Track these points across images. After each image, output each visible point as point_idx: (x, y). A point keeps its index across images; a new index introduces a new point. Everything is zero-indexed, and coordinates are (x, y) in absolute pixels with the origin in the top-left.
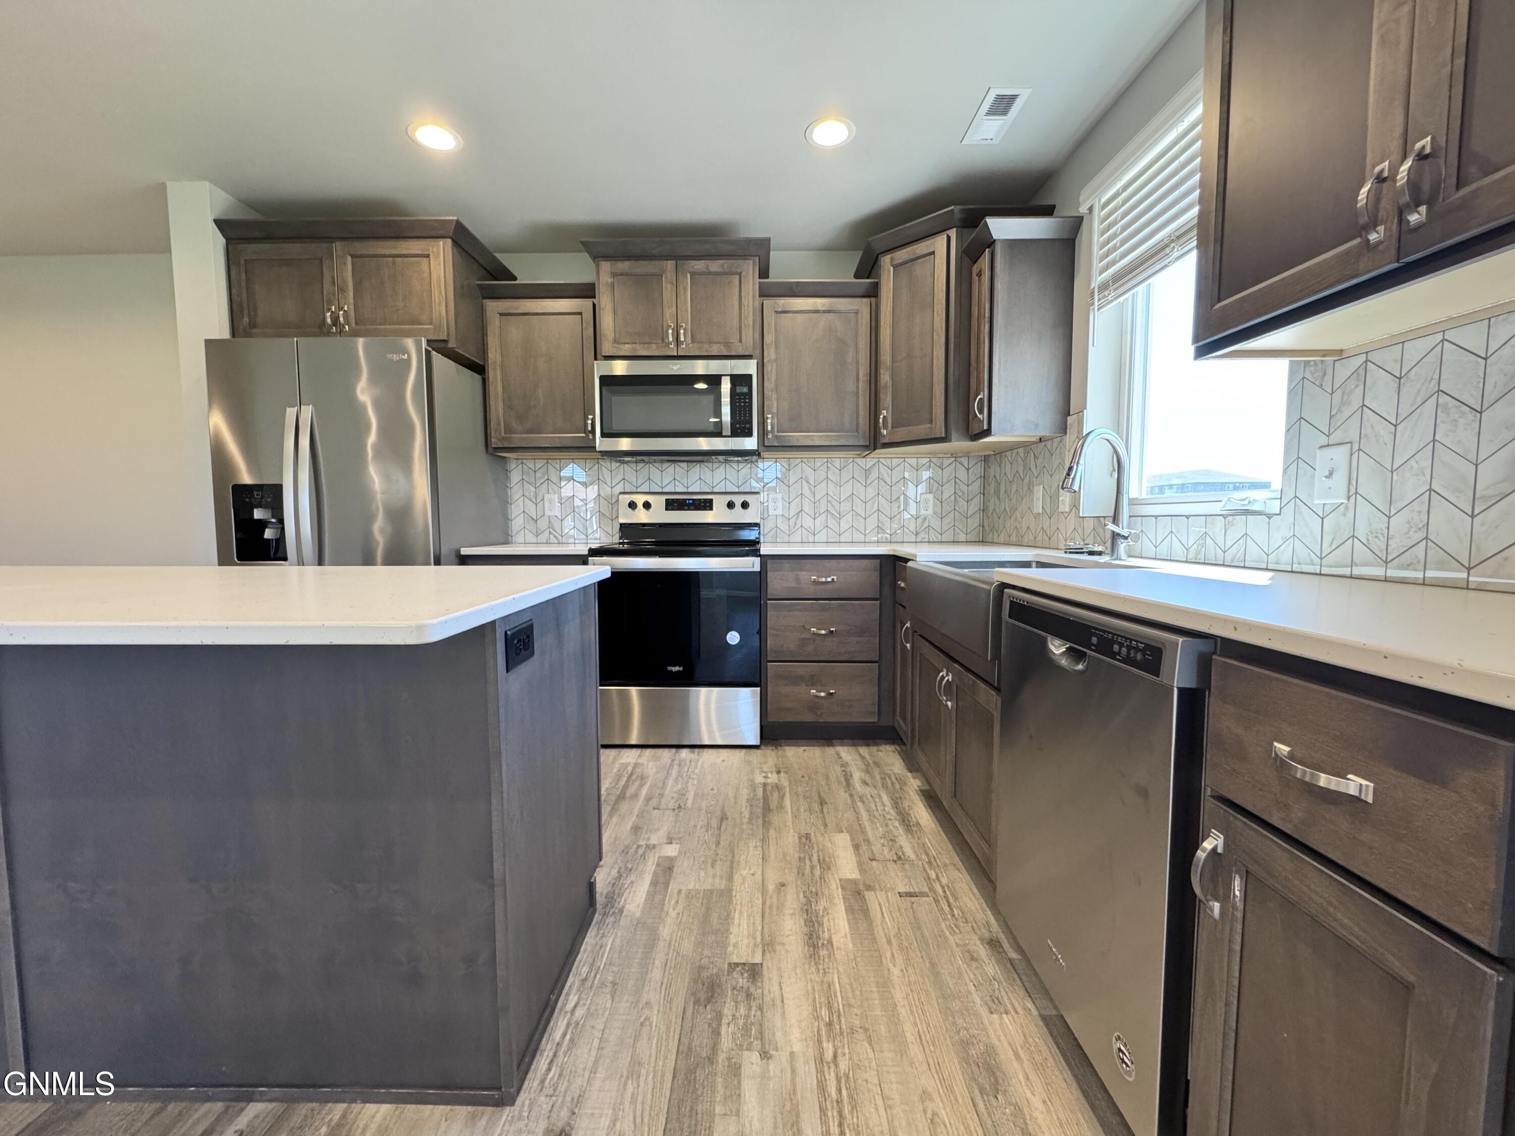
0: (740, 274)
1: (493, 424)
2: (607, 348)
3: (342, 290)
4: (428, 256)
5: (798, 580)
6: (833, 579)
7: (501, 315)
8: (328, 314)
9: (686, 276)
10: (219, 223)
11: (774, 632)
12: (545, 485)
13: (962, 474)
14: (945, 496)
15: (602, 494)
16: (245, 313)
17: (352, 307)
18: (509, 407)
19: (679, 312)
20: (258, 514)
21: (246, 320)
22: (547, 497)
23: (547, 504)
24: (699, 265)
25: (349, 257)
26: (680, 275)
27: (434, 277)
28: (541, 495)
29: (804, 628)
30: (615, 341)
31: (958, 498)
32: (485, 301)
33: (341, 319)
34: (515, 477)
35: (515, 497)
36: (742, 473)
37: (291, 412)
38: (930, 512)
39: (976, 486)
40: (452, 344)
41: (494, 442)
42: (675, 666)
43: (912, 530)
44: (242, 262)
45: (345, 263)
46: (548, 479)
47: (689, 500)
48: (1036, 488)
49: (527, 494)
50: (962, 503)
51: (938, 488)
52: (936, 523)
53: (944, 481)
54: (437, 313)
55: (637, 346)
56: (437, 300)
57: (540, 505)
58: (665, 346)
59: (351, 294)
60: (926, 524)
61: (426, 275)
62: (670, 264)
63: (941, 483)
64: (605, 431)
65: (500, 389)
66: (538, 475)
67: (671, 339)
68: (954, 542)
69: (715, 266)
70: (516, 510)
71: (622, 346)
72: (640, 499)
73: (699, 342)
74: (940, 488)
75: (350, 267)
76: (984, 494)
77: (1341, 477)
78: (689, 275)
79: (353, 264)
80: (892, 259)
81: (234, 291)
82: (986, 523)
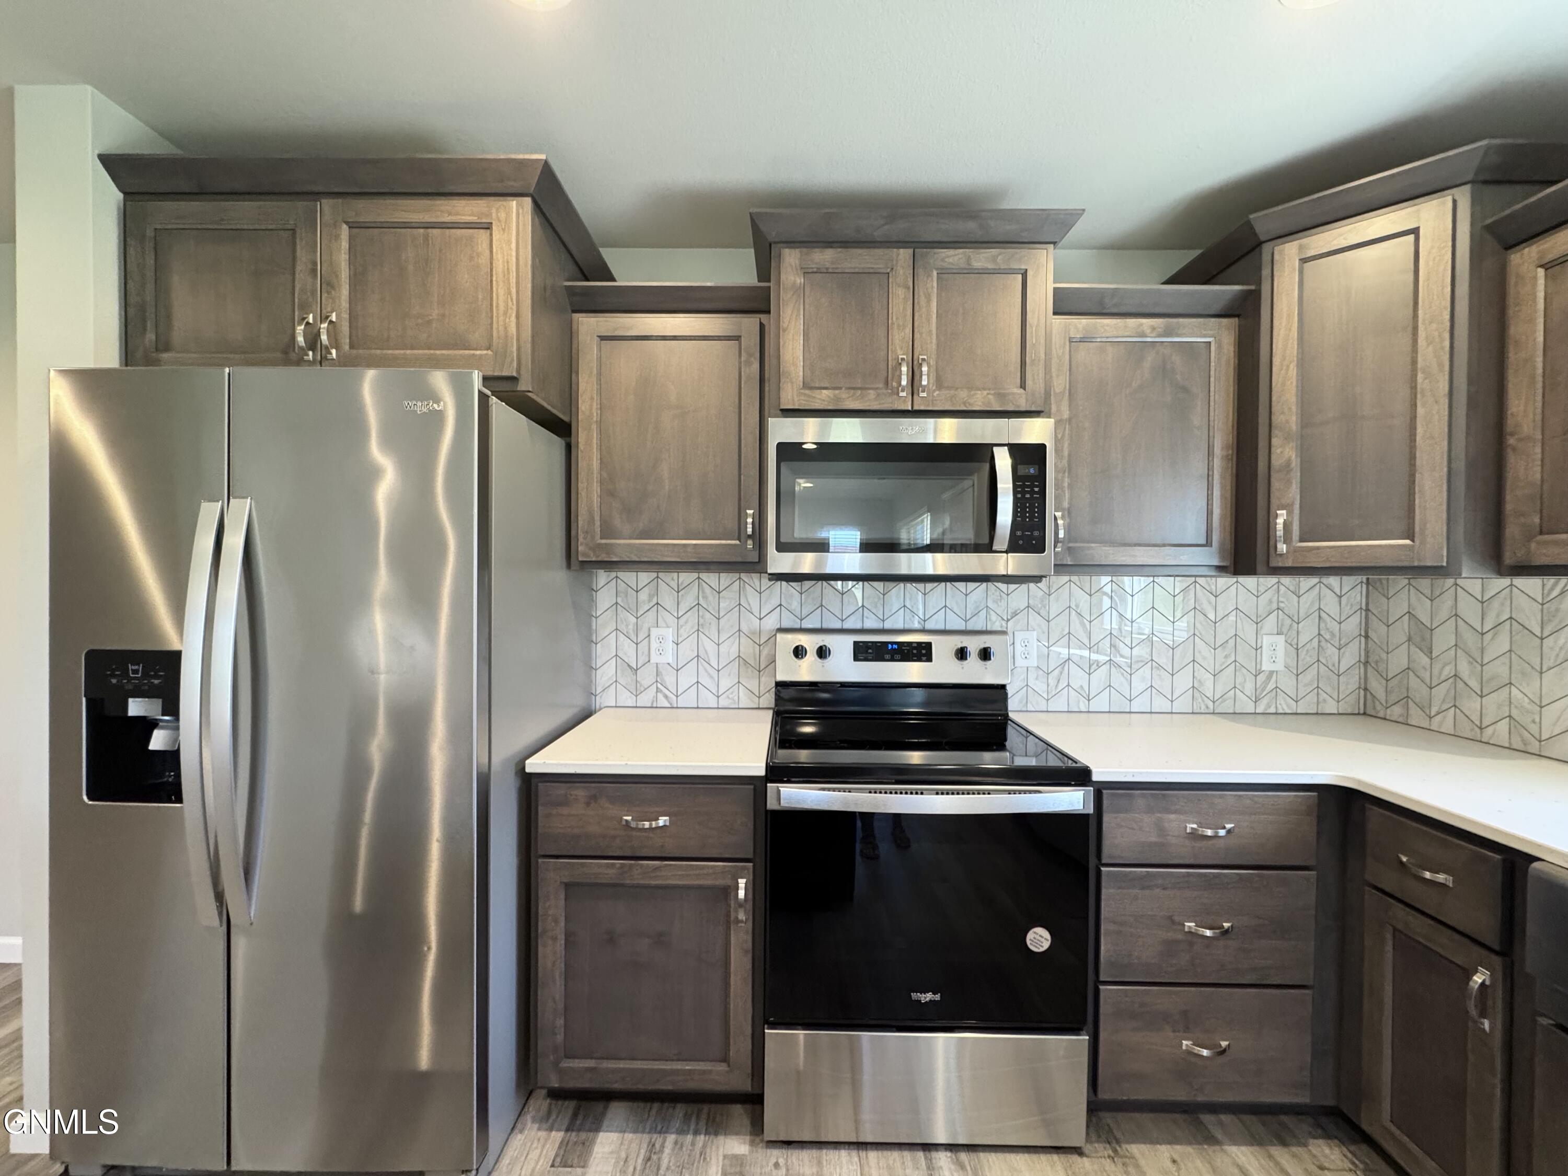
0: (1025, 275)
1: (582, 521)
2: (790, 397)
3: (329, 285)
4: (488, 227)
5: (1161, 830)
6: (1229, 832)
7: (603, 338)
8: (300, 329)
9: (929, 276)
10: (111, 162)
11: (1112, 927)
12: (652, 615)
13: (1330, 604)
14: (1303, 639)
15: (744, 628)
16: (149, 325)
17: (346, 316)
18: (609, 493)
19: (917, 335)
20: (136, 708)
21: (151, 336)
22: (655, 632)
23: (654, 645)
24: (953, 257)
25: (345, 227)
26: (920, 271)
27: (499, 266)
28: (646, 626)
29: (1173, 923)
30: (806, 386)
31: (1323, 643)
32: (576, 316)
33: (324, 337)
34: (605, 598)
35: (603, 633)
36: (973, 598)
37: (209, 513)
38: (1279, 666)
39: (1353, 625)
40: (524, 385)
41: (583, 550)
42: (925, 992)
43: (1249, 694)
44: (150, 233)
45: (337, 237)
46: (657, 604)
47: (892, 643)
49: (622, 627)
50: (1331, 651)
51: (1291, 626)
52: (1287, 683)
53: (1302, 615)
54: (501, 328)
55: (844, 394)
56: (502, 308)
57: (643, 646)
58: (892, 394)
59: (345, 291)
60: (1271, 686)
61: (484, 260)
62: (904, 254)
63: (1296, 619)
64: (783, 540)
65: (596, 464)
66: (643, 596)
67: (904, 382)
68: (1317, 714)
69: (982, 258)
70: (603, 652)
71: (817, 394)
72: (810, 642)
73: (949, 388)
74: (1295, 625)
75: (345, 245)
76: (1367, 637)
78: (935, 273)
79: (351, 239)
80: (1301, 248)
81: (131, 285)
82: (1377, 686)
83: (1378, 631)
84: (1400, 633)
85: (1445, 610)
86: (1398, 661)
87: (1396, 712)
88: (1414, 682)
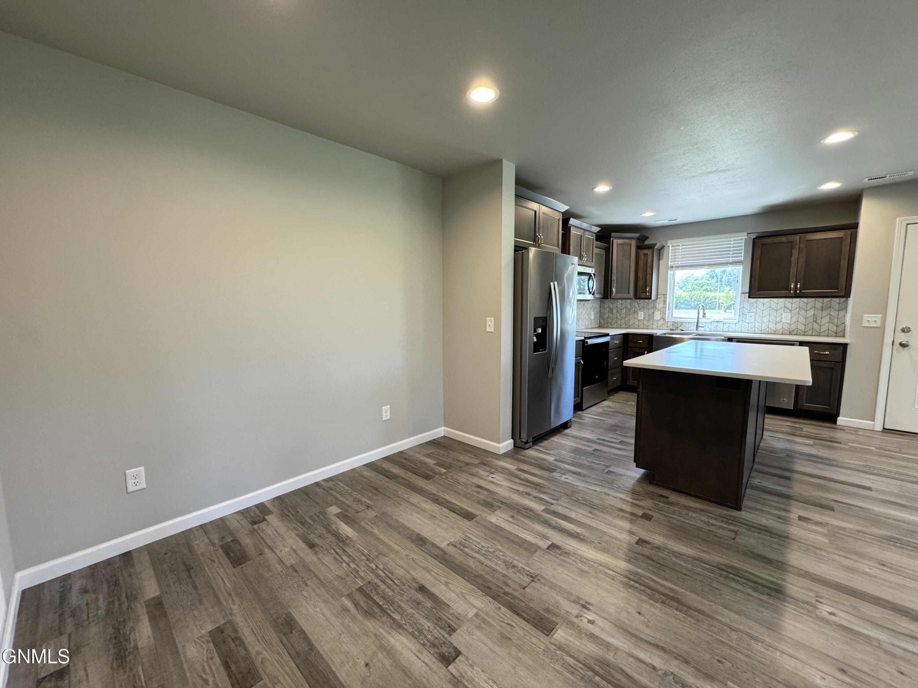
3: (541, 227)
4: (558, 219)
19: (584, 249)
25: (542, 213)
26: (584, 236)
27: (559, 228)
39: (598, 310)
42: (596, 376)
45: (541, 216)
48: (639, 313)
52: (593, 321)
59: (542, 230)
61: (557, 227)
62: (582, 231)
73: (586, 261)
75: (542, 218)
77: (753, 318)
82: (602, 321)
83: (603, 310)
84: (607, 311)
85: (615, 306)
86: (606, 316)
87: (606, 326)
88: (609, 319)
